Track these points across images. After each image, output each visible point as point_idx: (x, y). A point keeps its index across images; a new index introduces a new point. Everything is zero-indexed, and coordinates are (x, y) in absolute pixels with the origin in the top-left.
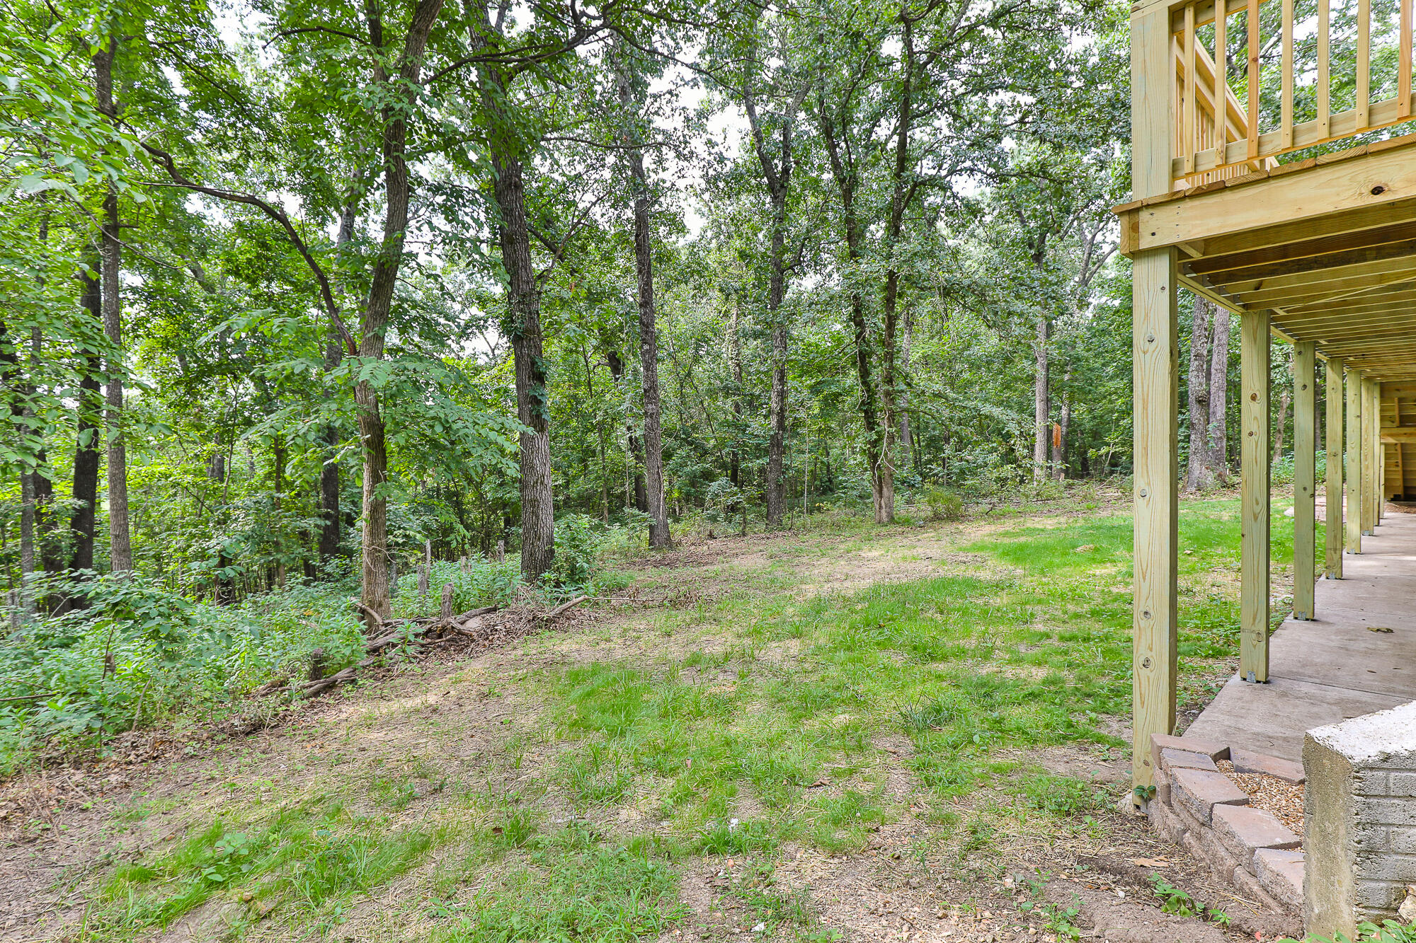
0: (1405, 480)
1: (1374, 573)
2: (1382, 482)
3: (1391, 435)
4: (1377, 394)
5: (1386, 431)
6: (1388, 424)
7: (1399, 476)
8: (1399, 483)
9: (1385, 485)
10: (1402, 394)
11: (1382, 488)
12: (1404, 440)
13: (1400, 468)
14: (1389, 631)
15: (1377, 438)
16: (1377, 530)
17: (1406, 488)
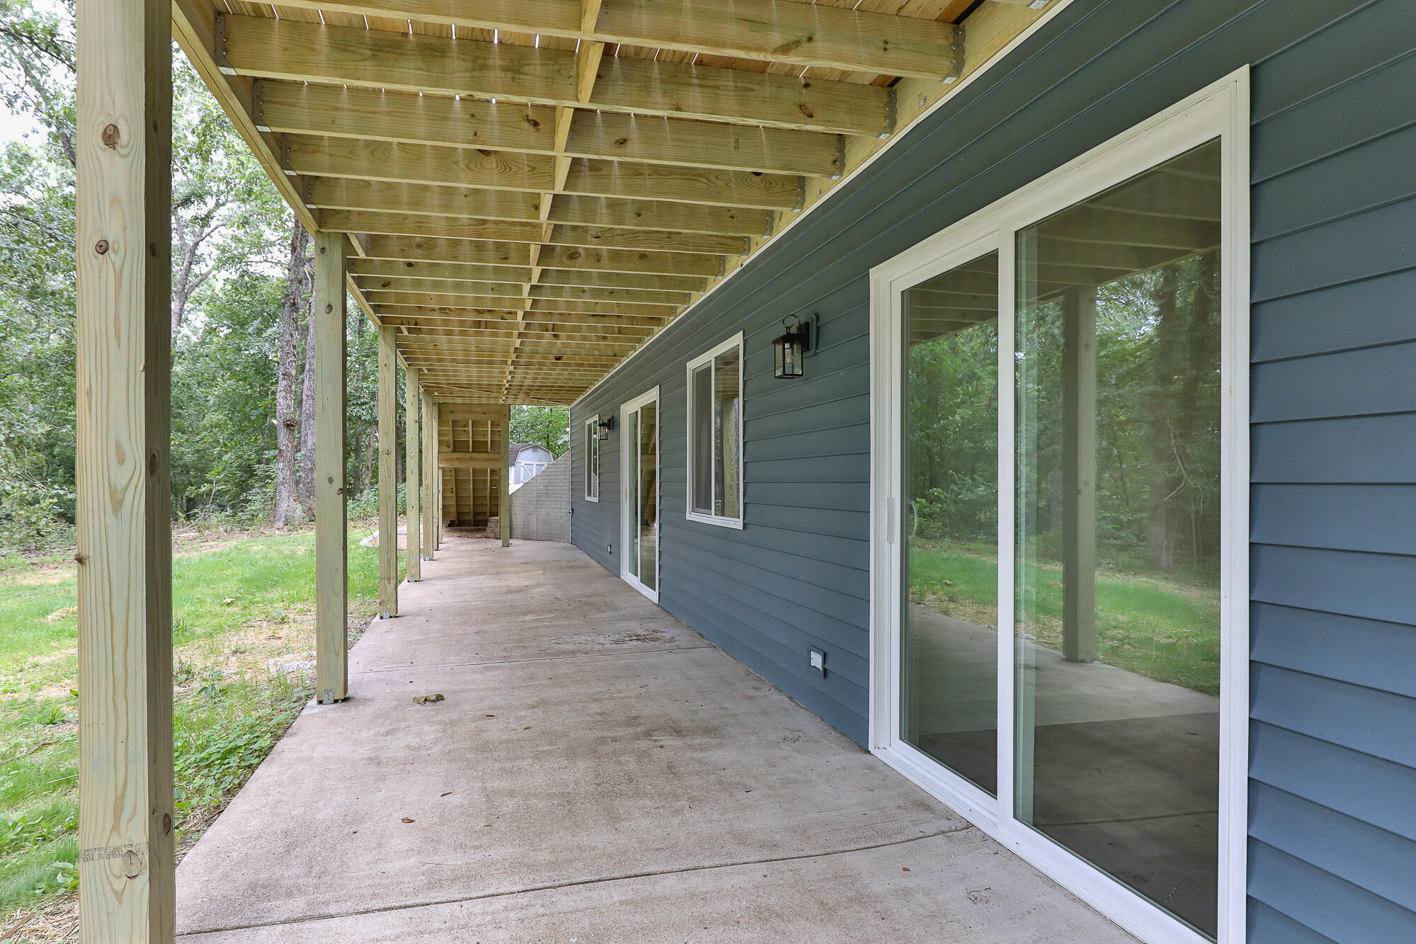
0: (458, 506)
1: (430, 602)
2: (441, 507)
3: (447, 460)
4: (435, 414)
5: (442, 456)
6: (445, 449)
7: (453, 502)
8: (454, 509)
9: (443, 509)
10: (456, 417)
11: (441, 512)
12: (457, 465)
13: (454, 495)
14: (440, 698)
15: (435, 460)
16: (436, 555)
17: (459, 514)
